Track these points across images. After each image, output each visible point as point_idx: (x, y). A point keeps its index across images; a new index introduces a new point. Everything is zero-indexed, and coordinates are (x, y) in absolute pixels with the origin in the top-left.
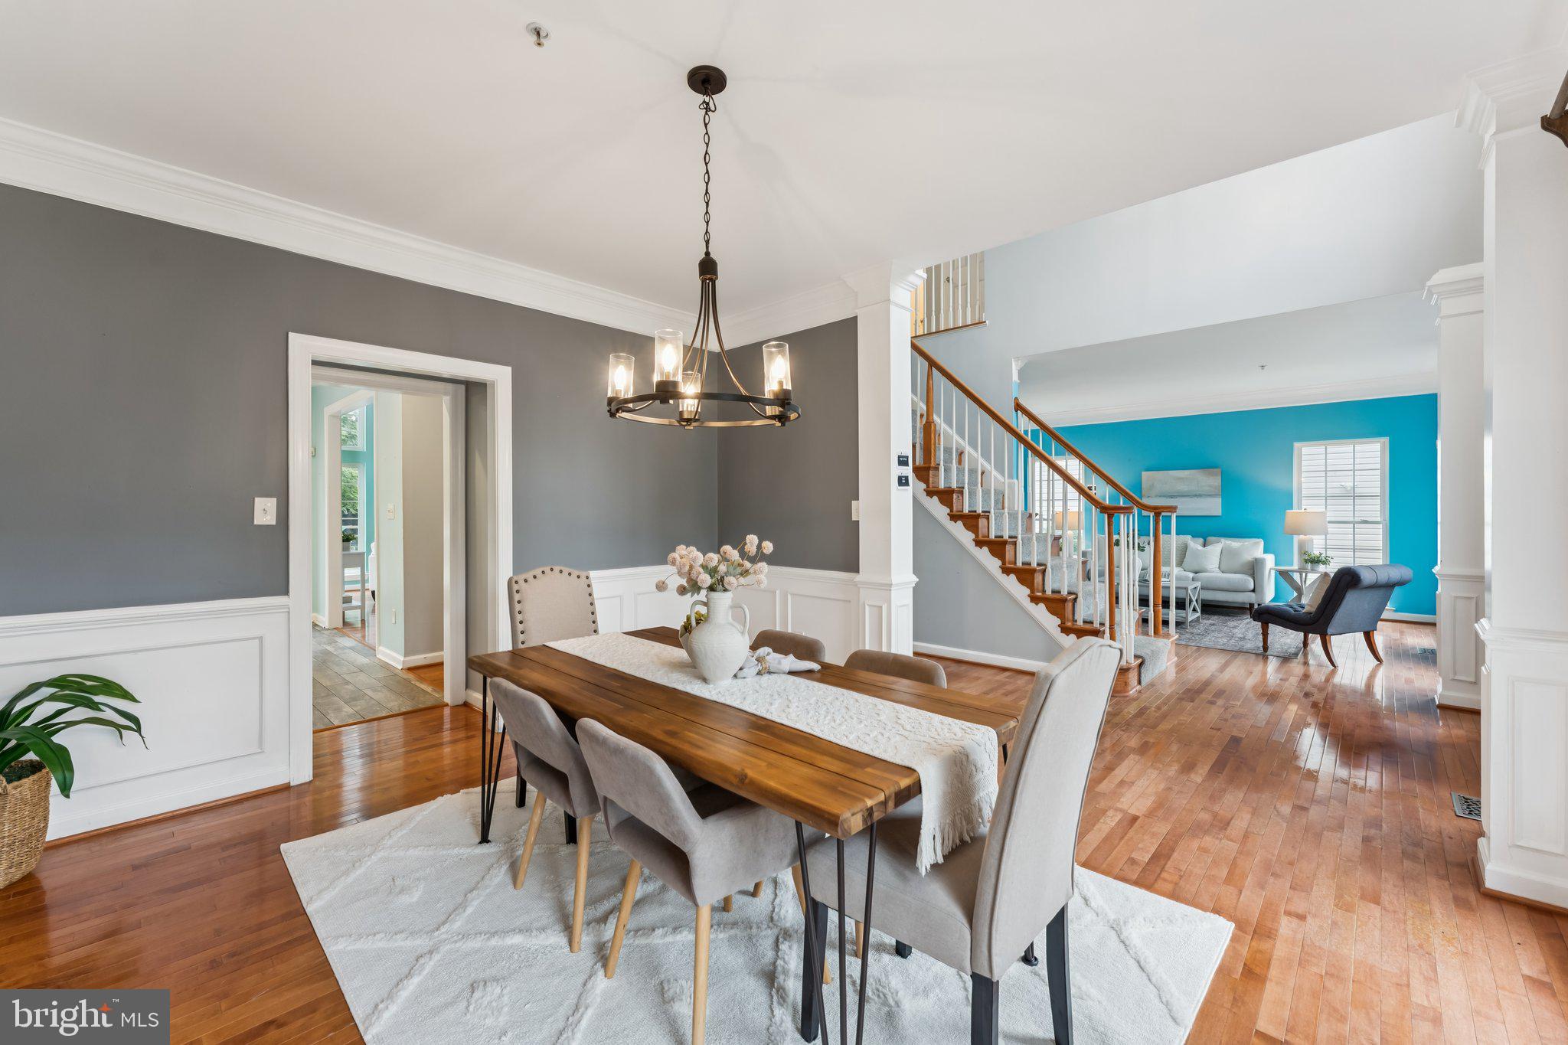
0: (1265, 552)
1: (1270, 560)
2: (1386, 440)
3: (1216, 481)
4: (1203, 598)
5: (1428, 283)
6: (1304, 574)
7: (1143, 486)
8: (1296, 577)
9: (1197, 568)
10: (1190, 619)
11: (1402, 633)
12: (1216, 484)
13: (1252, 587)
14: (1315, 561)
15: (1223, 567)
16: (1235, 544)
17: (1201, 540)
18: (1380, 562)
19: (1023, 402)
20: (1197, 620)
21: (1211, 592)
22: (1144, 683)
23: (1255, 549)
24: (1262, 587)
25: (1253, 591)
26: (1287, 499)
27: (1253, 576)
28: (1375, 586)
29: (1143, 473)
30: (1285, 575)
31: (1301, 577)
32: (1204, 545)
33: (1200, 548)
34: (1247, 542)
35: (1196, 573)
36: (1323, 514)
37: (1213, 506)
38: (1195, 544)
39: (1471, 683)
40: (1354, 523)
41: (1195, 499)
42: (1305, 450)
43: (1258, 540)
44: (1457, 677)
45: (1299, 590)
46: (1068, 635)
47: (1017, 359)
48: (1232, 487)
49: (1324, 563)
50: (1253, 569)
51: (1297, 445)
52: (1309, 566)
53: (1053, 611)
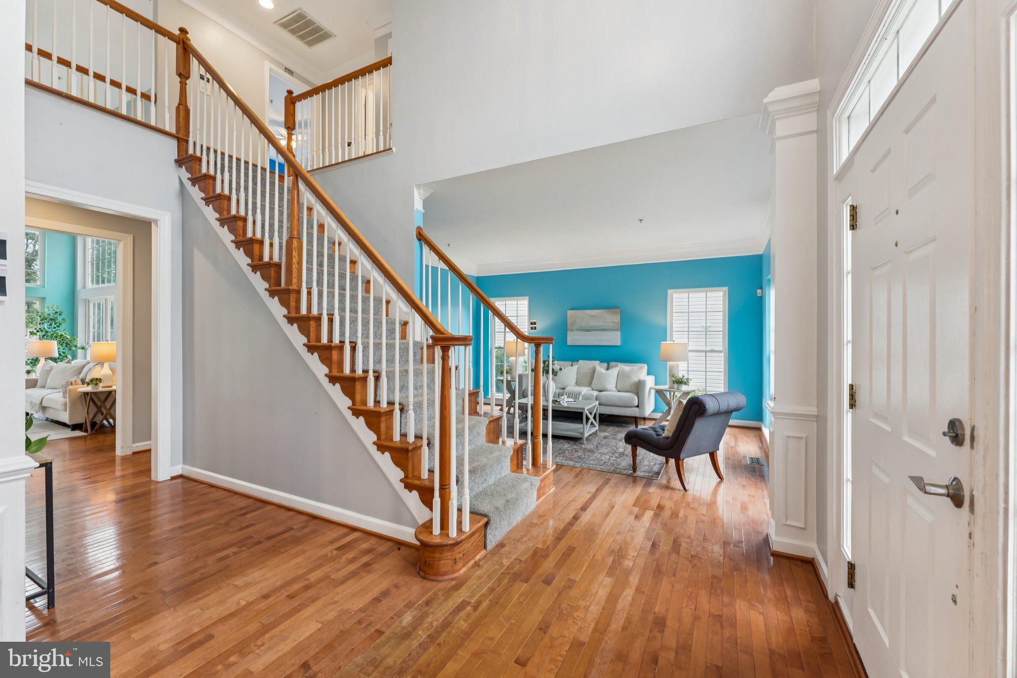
0: (648, 374)
1: (650, 381)
2: (726, 289)
3: (617, 319)
4: (601, 412)
5: (766, 100)
6: (672, 393)
7: (568, 322)
8: (668, 394)
9: (600, 388)
10: (586, 435)
11: (736, 439)
12: (617, 321)
13: (637, 404)
14: (680, 382)
15: (619, 388)
16: (626, 368)
17: (605, 365)
18: (722, 390)
19: (428, 233)
20: (595, 434)
21: (608, 408)
22: (490, 546)
23: (640, 372)
24: (643, 403)
25: (638, 406)
26: (663, 333)
27: (638, 394)
28: (718, 414)
29: (568, 312)
30: (659, 393)
31: (670, 395)
32: (608, 369)
33: (603, 371)
34: (636, 367)
35: (601, 391)
36: (686, 345)
37: (614, 338)
38: (600, 368)
39: (801, 528)
40: (706, 352)
41: (603, 333)
42: (675, 296)
43: (641, 365)
44: (788, 523)
45: (669, 404)
46: (410, 492)
47: (418, 186)
48: (627, 323)
49: (685, 384)
50: (638, 388)
51: (670, 291)
52: (676, 385)
53: (398, 463)
